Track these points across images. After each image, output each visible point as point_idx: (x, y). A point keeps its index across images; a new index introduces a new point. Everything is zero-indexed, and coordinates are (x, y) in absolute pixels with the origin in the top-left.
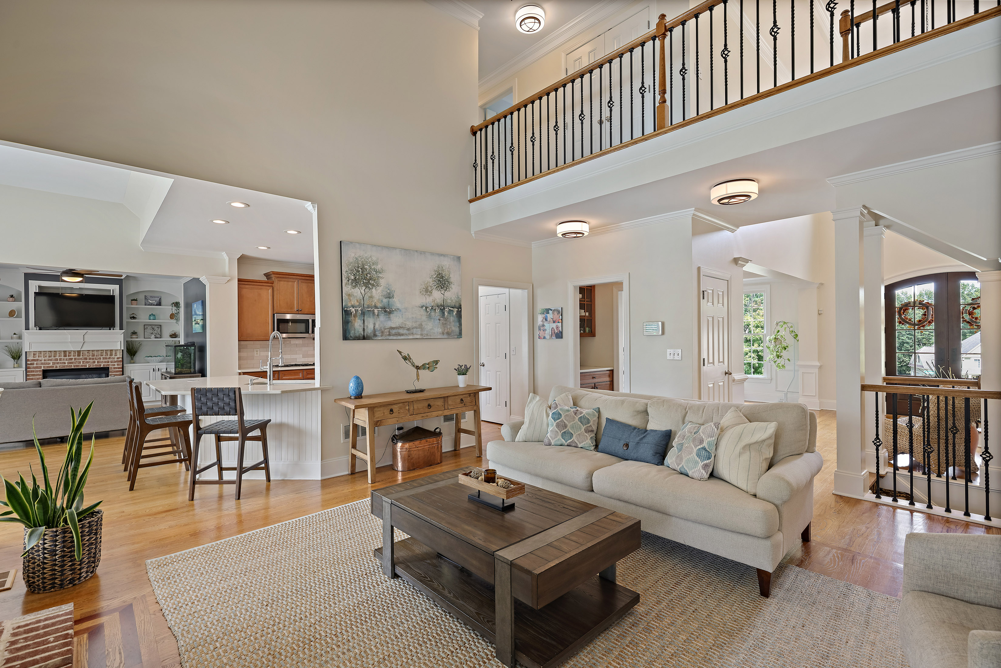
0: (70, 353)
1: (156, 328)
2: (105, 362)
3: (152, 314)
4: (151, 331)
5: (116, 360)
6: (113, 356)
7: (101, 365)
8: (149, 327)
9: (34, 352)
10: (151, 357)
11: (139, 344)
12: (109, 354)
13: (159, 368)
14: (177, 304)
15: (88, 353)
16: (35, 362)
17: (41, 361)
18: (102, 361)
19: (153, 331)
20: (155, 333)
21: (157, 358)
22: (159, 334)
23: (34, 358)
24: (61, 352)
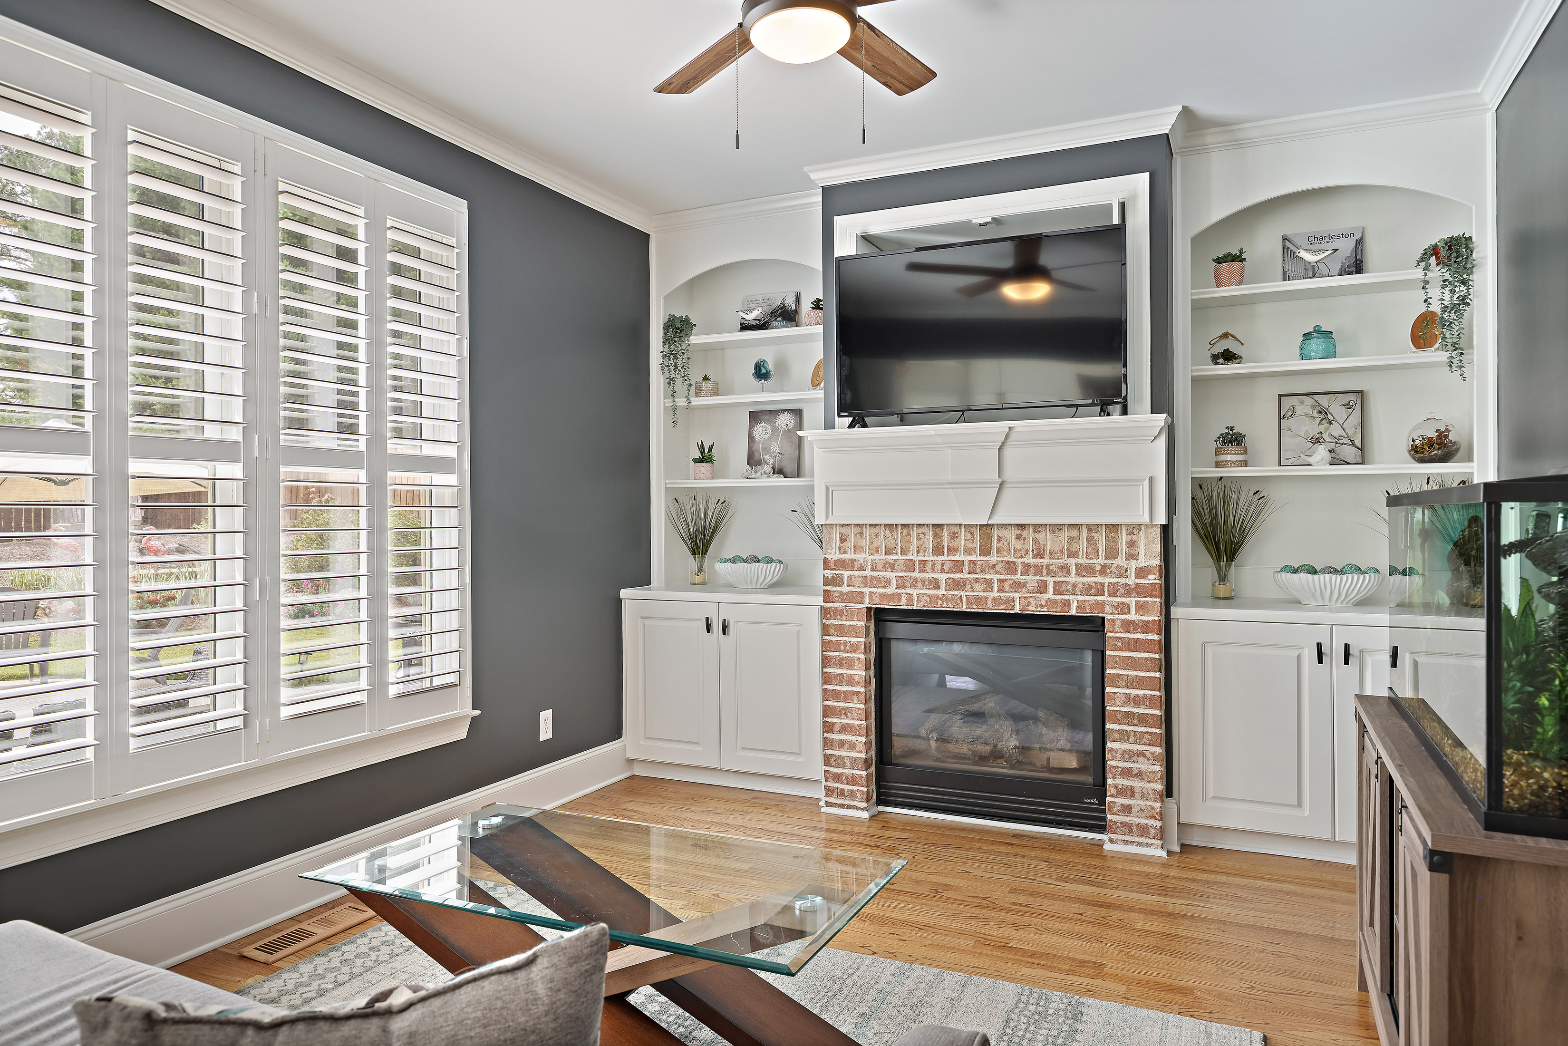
0: (954, 536)
1: (1337, 410)
2: (1087, 590)
3: (1318, 331)
4: (1313, 429)
5: (1132, 580)
6: (1121, 561)
7: (1068, 604)
8: (1304, 407)
9: (844, 530)
10: (1313, 572)
11: (1257, 496)
12: (1102, 547)
13: (1347, 646)
14: (1457, 252)
15: (1019, 537)
16: (846, 574)
17: (862, 568)
18: (1074, 586)
19: (1322, 428)
20: (1331, 436)
21: (1345, 577)
22: (1353, 444)
23: (843, 556)
24: (925, 530)
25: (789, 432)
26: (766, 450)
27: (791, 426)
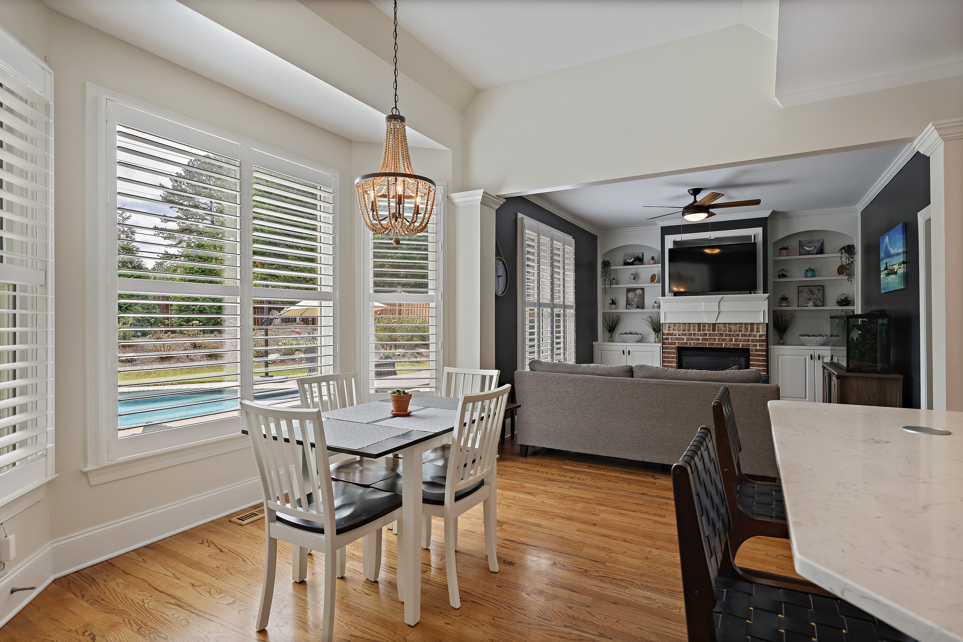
0: (704, 326)
1: (815, 291)
2: (745, 341)
3: (810, 269)
4: (808, 296)
5: (758, 338)
6: (755, 333)
7: (739, 345)
8: (806, 289)
9: (669, 325)
10: (809, 336)
11: (791, 315)
12: (749, 329)
13: (819, 355)
14: (850, 249)
15: (724, 326)
16: (670, 337)
17: (675, 335)
18: (741, 340)
19: (811, 296)
20: (814, 298)
21: (818, 337)
22: (820, 301)
23: (669, 332)
24: (695, 324)
25: (640, 295)
26: (633, 301)
27: (641, 293)
